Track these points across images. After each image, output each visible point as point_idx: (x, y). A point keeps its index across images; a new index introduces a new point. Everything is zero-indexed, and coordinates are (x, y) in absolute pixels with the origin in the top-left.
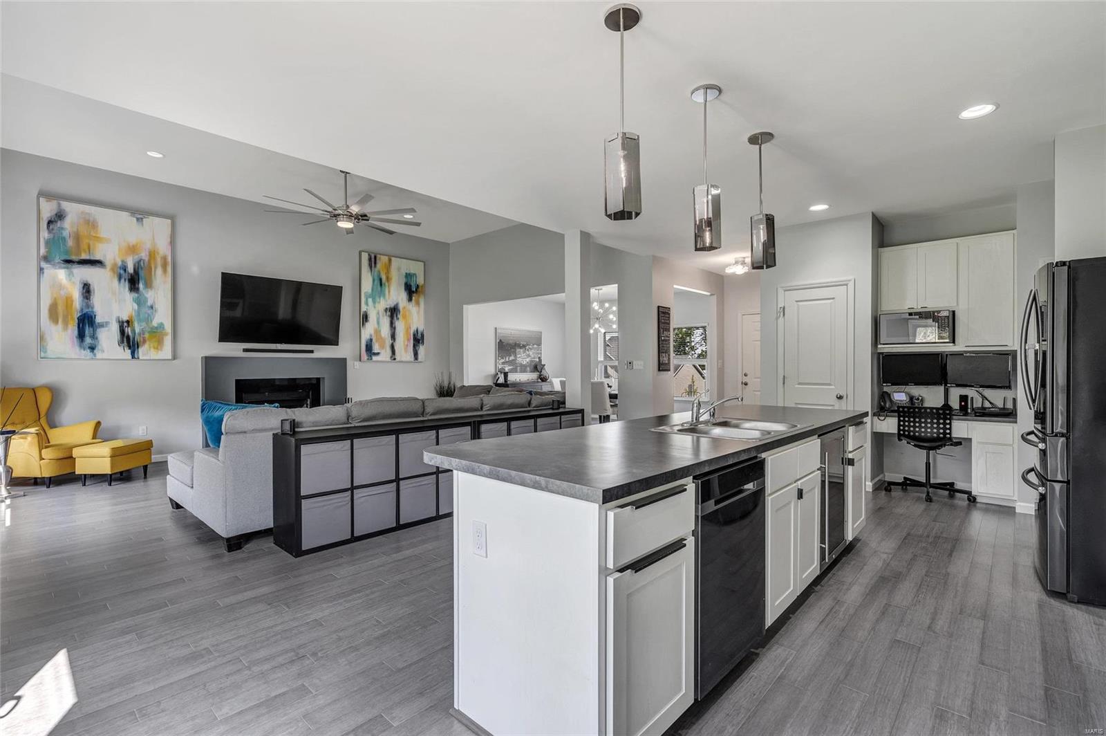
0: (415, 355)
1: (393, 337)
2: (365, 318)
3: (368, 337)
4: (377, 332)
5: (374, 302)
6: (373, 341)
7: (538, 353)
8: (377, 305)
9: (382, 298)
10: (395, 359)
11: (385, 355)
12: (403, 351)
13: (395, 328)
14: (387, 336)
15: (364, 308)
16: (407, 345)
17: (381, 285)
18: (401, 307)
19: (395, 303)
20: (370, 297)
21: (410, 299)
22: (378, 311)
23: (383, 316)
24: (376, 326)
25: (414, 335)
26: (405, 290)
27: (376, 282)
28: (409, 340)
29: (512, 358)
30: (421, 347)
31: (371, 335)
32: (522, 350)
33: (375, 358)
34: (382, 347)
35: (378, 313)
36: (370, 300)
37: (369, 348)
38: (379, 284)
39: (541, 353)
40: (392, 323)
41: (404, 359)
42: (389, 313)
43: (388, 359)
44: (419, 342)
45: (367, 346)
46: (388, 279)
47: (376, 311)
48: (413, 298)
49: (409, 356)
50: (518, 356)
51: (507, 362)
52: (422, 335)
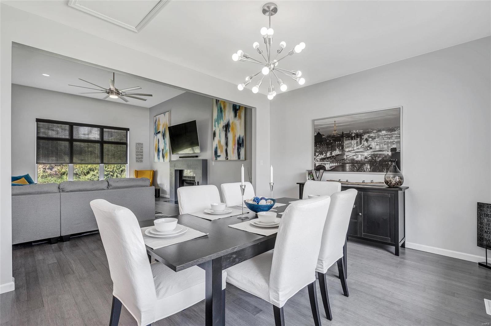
0: (238, 156)
1: (227, 144)
2: (214, 134)
3: (216, 146)
4: (219, 142)
5: (218, 124)
6: (218, 148)
7: (392, 143)
8: (219, 125)
9: (221, 120)
10: (227, 159)
11: (223, 157)
12: (232, 153)
13: (228, 138)
14: (224, 144)
15: (214, 130)
16: (234, 149)
17: (221, 112)
18: (231, 122)
19: (228, 121)
20: (216, 122)
21: (236, 116)
22: (220, 129)
23: (222, 131)
24: (219, 138)
25: (238, 141)
26: (233, 110)
27: (219, 111)
28: (235, 145)
29: (337, 152)
30: (242, 149)
31: (217, 145)
32: (354, 142)
33: (218, 159)
34: (222, 151)
35: (220, 130)
36: (216, 123)
37: (216, 152)
38: (220, 112)
39: (399, 142)
40: (226, 135)
41: (232, 159)
42: (225, 129)
43: (224, 159)
44: (241, 146)
45: (215, 151)
46: (224, 107)
47: (219, 129)
48: (238, 114)
49: (235, 157)
50: (347, 150)
51: (328, 158)
52: (243, 140)
